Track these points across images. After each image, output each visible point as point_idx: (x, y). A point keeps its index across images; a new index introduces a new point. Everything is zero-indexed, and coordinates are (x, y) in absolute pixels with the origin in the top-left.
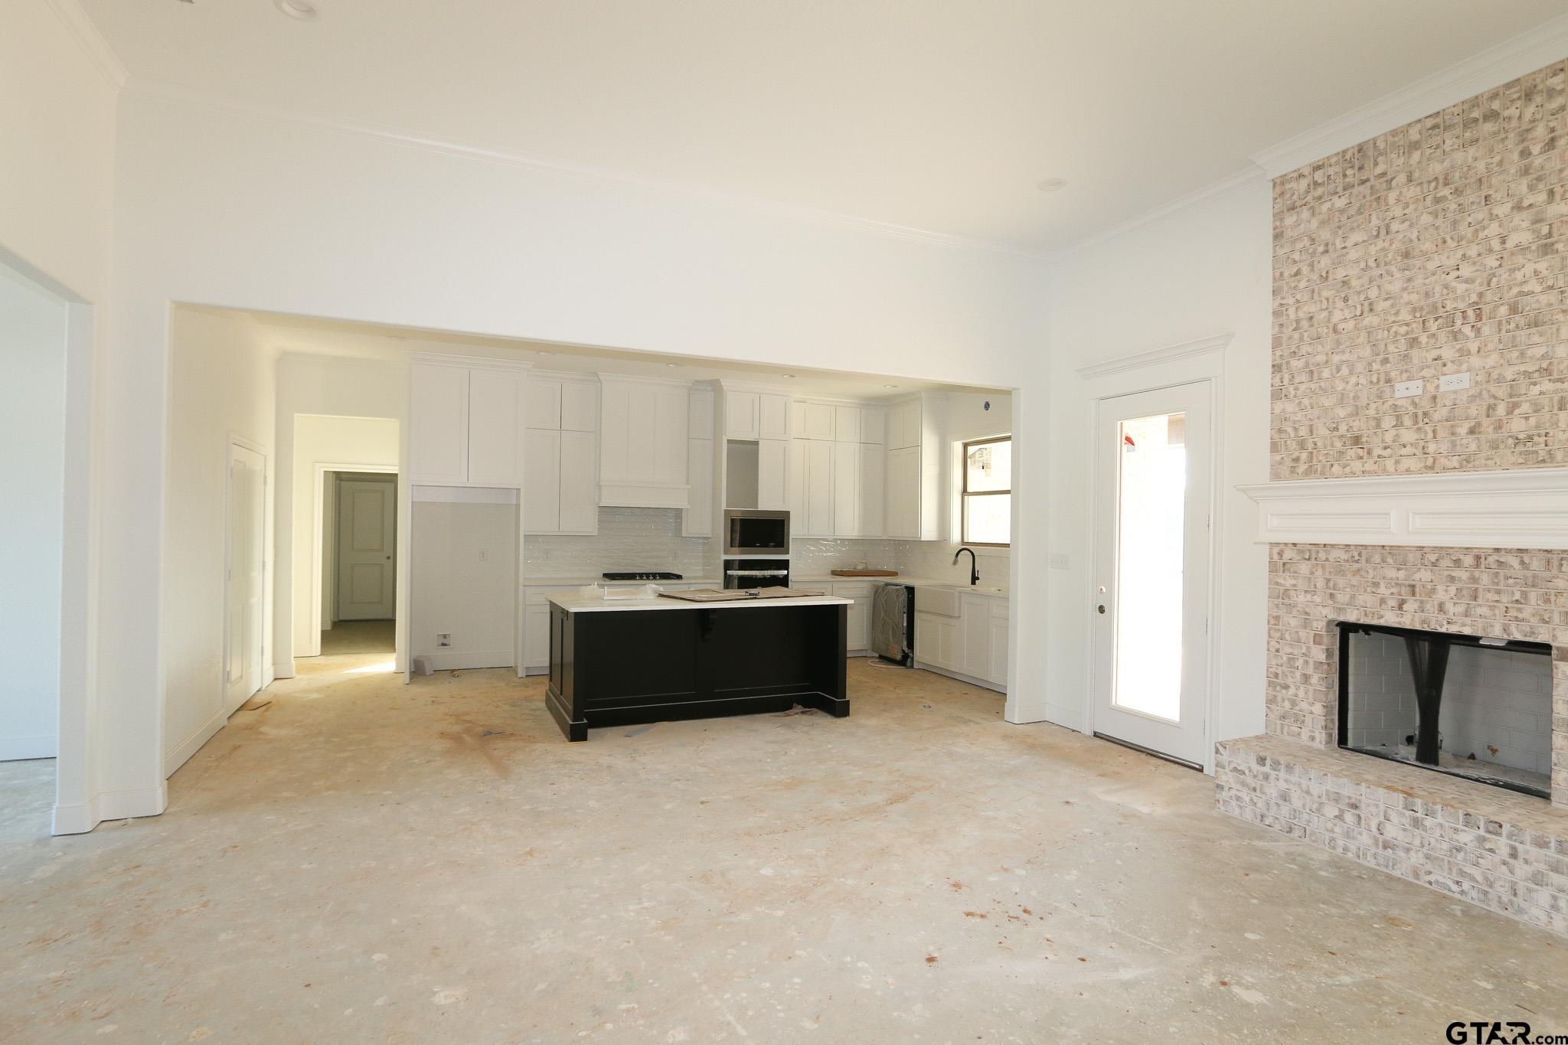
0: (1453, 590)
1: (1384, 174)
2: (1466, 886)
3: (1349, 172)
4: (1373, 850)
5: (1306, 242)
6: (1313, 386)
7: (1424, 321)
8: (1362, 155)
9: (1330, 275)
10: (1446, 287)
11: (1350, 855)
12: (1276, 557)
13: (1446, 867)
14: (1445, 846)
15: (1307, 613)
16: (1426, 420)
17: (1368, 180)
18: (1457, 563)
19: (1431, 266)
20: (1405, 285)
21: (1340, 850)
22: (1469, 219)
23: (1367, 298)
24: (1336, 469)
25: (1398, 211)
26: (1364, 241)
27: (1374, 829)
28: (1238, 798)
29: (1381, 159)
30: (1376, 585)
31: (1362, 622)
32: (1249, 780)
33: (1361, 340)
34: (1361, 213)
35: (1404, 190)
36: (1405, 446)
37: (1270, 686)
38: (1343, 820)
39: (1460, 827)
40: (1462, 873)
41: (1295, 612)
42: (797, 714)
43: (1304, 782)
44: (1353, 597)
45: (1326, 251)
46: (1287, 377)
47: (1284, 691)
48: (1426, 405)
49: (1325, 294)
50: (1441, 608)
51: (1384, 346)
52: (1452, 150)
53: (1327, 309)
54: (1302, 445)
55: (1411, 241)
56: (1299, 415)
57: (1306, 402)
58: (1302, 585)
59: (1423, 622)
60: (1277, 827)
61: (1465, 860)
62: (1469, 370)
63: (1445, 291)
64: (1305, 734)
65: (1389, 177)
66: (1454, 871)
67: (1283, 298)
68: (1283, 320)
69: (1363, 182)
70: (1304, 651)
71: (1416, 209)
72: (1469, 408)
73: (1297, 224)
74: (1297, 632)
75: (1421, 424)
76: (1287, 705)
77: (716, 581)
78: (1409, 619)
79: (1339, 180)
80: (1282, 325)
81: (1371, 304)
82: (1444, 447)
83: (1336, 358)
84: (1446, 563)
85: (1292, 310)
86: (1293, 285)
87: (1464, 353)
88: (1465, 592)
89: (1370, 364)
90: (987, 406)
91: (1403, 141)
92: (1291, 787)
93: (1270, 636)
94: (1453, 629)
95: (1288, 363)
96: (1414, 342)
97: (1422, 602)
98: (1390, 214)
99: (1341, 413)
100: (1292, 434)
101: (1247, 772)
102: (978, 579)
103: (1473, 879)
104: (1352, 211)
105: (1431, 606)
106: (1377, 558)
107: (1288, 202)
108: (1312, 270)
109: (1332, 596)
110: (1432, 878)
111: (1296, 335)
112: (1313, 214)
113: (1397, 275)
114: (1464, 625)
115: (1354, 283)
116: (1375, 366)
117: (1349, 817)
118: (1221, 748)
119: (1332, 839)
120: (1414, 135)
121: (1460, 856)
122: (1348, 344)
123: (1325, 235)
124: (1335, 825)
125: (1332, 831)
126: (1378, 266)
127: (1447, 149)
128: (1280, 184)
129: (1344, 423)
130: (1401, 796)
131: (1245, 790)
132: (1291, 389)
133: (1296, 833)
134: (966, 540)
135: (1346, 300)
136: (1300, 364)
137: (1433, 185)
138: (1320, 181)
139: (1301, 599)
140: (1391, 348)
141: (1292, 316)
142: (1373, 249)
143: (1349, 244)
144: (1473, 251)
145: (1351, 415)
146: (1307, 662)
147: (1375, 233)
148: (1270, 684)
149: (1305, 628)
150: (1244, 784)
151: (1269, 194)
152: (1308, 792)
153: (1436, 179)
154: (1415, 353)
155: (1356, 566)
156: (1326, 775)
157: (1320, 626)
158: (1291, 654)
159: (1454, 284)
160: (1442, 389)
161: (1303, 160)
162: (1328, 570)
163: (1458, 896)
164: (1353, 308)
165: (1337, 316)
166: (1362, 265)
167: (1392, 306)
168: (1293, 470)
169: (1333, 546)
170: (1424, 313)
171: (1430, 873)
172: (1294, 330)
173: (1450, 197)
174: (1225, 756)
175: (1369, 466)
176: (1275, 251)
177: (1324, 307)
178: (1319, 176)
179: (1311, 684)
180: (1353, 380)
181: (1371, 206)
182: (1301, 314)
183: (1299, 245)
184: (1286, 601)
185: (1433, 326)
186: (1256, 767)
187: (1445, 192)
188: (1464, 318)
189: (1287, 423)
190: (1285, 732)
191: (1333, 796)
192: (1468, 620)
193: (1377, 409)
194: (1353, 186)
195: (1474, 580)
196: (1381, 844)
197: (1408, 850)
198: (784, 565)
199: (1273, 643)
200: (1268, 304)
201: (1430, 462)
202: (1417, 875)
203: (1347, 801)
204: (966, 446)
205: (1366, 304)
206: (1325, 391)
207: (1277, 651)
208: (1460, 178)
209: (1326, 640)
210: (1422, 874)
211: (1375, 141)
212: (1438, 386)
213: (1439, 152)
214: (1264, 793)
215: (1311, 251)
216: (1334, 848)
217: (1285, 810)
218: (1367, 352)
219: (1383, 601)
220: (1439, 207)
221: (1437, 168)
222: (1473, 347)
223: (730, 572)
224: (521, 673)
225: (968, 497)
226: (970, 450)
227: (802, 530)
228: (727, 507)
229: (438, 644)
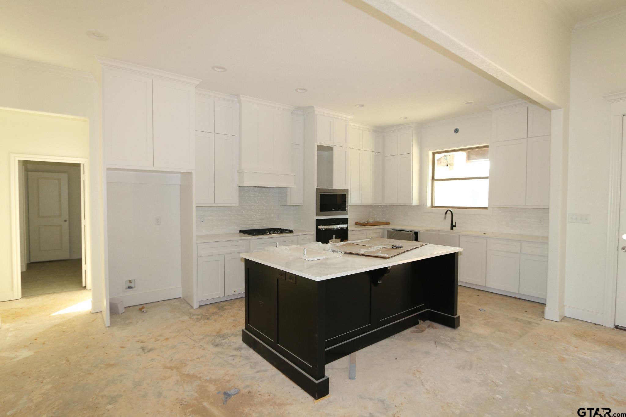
42: (425, 328)
77: (310, 233)
90: (456, 131)
102: (455, 226)
134: (434, 205)
198: (345, 221)
204: (434, 154)
223: (320, 227)
224: (196, 305)
225: (435, 181)
226: (437, 156)
227: (352, 200)
228: (317, 187)
229: (126, 288)
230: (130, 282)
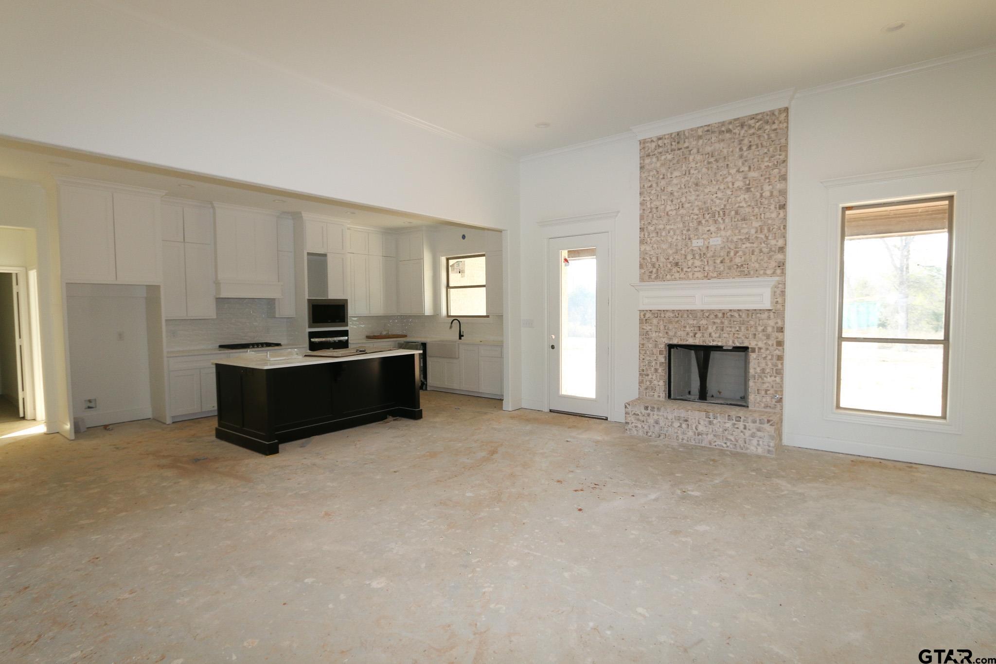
0: (714, 327)
1: (687, 147)
2: (728, 444)
3: (673, 143)
4: (694, 437)
5: (655, 172)
6: (658, 239)
7: (704, 214)
8: (678, 137)
9: (665, 189)
10: (712, 200)
11: (685, 441)
12: (642, 317)
13: (721, 439)
14: (721, 430)
15: (656, 341)
16: (704, 257)
17: (681, 149)
18: (716, 316)
19: (707, 191)
20: (696, 198)
21: (681, 440)
22: (721, 173)
23: (681, 202)
24: (669, 277)
25: (693, 165)
26: (679, 176)
27: (694, 429)
28: (636, 427)
29: (686, 140)
30: (685, 327)
31: (679, 343)
32: (641, 418)
33: (678, 220)
34: (678, 163)
35: (696, 156)
36: (696, 267)
37: (640, 375)
38: (681, 428)
39: (727, 421)
40: (727, 439)
41: (651, 341)
42: (391, 421)
43: (665, 414)
44: (676, 333)
45: (663, 178)
46: (646, 234)
47: (646, 377)
48: (704, 250)
49: (663, 197)
50: (710, 335)
51: (688, 224)
52: (715, 142)
53: (664, 204)
54: (653, 266)
55: (699, 179)
56: (652, 252)
57: (655, 246)
58: (654, 329)
59: (703, 341)
60: (654, 435)
61: (728, 434)
62: (720, 236)
63: (712, 202)
64: (656, 395)
65: (690, 149)
66: (724, 439)
67: (644, 197)
68: (644, 207)
69: (679, 149)
70: (655, 358)
71: (701, 165)
72: (720, 252)
73: (651, 163)
74: (652, 350)
75: (702, 258)
76: (648, 383)
77: (304, 346)
78: (698, 341)
79: (669, 147)
80: (644, 210)
81: (682, 204)
82: (711, 268)
83: (668, 227)
84: (712, 316)
85: (648, 203)
86: (649, 191)
87: (719, 229)
88: (719, 328)
89: (682, 231)
90: (464, 237)
91: (696, 134)
92: (660, 418)
93: (640, 353)
94: (715, 344)
95: (647, 227)
96: (700, 223)
97: (703, 333)
98: (690, 166)
99: (671, 252)
100: (649, 261)
101: (640, 414)
102: (463, 336)
103: (731, 441)
104: (675, 162)
105: (706, 335)
106: (685, 316)
107: (647, 152)
108: (658, 186)
109: (667, 333)
110: (716, 444)
111: (651, 215)
112: (658, 160)
113: (693, 193)
114: (718, 342)
115: (675, 194)
116: (684, 232)
117: (684, 426)
118: (627, 406)
119: (677, 436)
120: (700, 133)
121: (726, 433)
122: (673, 221)
123: (663, 170)
124: (678, 430)
125: (677, 433)
126: (685, 188)
127: (713, 141)
128: (643, 142)
129: (671, 256)
130: (704, 413)
131: (639, 422)
132: (648, 239)
133: (662, 437)
134: (449, 315)
135: (672, 201)
136: (652, 228)
137: (707, 156)
138: (661, 145)
139: (654, 335)
140: (691, 224)
141: (649, 206)
142: (683, 180)
143: (673, 176)
144: (722, 187)
145: (674, 253)
146: (656, 363)
147: (684, 173)
148: (640, 374)
149: (656, 348)
150: (638, 420)
151: (637, 147)
152: (667, 418)
153: (708, 153)
154: (700, 228)
155: (677, 319)
156: (674, 410)
157: (662, 346)
158: (650, 360)
159: (715, 200)
160: (711, 243)
161: (654, 134)
162: (665, 322)
163: (726, 448)
164: (675, 206)
165: (668, 208)
166: (679, 186)
167: (691, 206)
168: (650, 277)
169: (667, 311)
170: (704, 210)
171: (715, 442)
172: (650, 212)
173: (713, 162)
174: (630, 409)
175: (682, 275)
176: (640, 174)
177: (663, 203)
178: (660, 143)
179: (658, 373)
180: (675, 237)
181: (682, 160)
182: (652, 206)
183: (651, 173)
184: (647, 337)
185: (707, 217)
186: (644, 411)
187: (712, 160)
188: (719, 214)
189: (647, 255)
190: (647, 396)
191: (677, 418)
192: (720, 340)
193: (685, 251)
194: (675, 150)
195: (722, 323)
196: (697, 434)
197: (707, 434)
198: (345, 333)
199: (641, 356)
200: (638, 199)
201: (706, 274)
202: (710, 444)
203: (683, 419)
204: (448, 260)
205: (681, 204)
206: (663, 241)
207: (643, 359)
208: (718, 154)
209: (664, 353)
210: (712, 443)
211: (684, 131)
212: (709, 243)
213: (709, 142)
214: (648, 422)
215: (657, 177)
216: (678, 440)
217: (657, 428)
218: (681, 225)
219: (688, 334)
220: (709, 166)
221: (709, 149)
222: (722, 227)
223: (313, 340)
224: (169, 421)
225: (451, 289)
226: (451, 262)
227: (352, 311)
228: (309, 297)
229: (86, 408)
230: (90, 401)
